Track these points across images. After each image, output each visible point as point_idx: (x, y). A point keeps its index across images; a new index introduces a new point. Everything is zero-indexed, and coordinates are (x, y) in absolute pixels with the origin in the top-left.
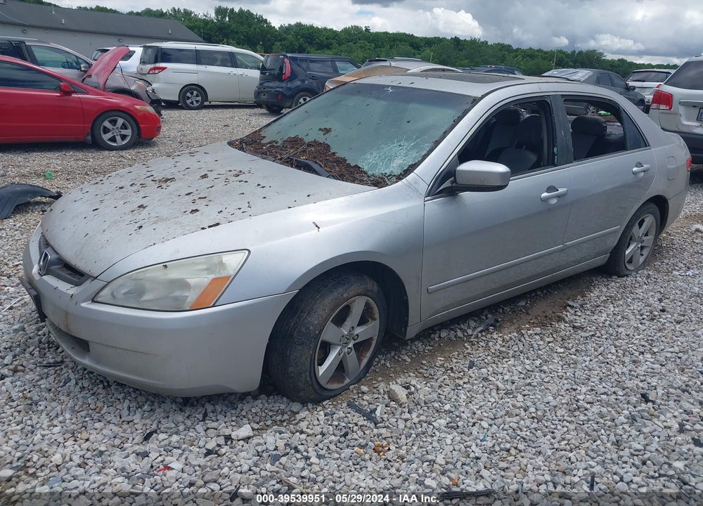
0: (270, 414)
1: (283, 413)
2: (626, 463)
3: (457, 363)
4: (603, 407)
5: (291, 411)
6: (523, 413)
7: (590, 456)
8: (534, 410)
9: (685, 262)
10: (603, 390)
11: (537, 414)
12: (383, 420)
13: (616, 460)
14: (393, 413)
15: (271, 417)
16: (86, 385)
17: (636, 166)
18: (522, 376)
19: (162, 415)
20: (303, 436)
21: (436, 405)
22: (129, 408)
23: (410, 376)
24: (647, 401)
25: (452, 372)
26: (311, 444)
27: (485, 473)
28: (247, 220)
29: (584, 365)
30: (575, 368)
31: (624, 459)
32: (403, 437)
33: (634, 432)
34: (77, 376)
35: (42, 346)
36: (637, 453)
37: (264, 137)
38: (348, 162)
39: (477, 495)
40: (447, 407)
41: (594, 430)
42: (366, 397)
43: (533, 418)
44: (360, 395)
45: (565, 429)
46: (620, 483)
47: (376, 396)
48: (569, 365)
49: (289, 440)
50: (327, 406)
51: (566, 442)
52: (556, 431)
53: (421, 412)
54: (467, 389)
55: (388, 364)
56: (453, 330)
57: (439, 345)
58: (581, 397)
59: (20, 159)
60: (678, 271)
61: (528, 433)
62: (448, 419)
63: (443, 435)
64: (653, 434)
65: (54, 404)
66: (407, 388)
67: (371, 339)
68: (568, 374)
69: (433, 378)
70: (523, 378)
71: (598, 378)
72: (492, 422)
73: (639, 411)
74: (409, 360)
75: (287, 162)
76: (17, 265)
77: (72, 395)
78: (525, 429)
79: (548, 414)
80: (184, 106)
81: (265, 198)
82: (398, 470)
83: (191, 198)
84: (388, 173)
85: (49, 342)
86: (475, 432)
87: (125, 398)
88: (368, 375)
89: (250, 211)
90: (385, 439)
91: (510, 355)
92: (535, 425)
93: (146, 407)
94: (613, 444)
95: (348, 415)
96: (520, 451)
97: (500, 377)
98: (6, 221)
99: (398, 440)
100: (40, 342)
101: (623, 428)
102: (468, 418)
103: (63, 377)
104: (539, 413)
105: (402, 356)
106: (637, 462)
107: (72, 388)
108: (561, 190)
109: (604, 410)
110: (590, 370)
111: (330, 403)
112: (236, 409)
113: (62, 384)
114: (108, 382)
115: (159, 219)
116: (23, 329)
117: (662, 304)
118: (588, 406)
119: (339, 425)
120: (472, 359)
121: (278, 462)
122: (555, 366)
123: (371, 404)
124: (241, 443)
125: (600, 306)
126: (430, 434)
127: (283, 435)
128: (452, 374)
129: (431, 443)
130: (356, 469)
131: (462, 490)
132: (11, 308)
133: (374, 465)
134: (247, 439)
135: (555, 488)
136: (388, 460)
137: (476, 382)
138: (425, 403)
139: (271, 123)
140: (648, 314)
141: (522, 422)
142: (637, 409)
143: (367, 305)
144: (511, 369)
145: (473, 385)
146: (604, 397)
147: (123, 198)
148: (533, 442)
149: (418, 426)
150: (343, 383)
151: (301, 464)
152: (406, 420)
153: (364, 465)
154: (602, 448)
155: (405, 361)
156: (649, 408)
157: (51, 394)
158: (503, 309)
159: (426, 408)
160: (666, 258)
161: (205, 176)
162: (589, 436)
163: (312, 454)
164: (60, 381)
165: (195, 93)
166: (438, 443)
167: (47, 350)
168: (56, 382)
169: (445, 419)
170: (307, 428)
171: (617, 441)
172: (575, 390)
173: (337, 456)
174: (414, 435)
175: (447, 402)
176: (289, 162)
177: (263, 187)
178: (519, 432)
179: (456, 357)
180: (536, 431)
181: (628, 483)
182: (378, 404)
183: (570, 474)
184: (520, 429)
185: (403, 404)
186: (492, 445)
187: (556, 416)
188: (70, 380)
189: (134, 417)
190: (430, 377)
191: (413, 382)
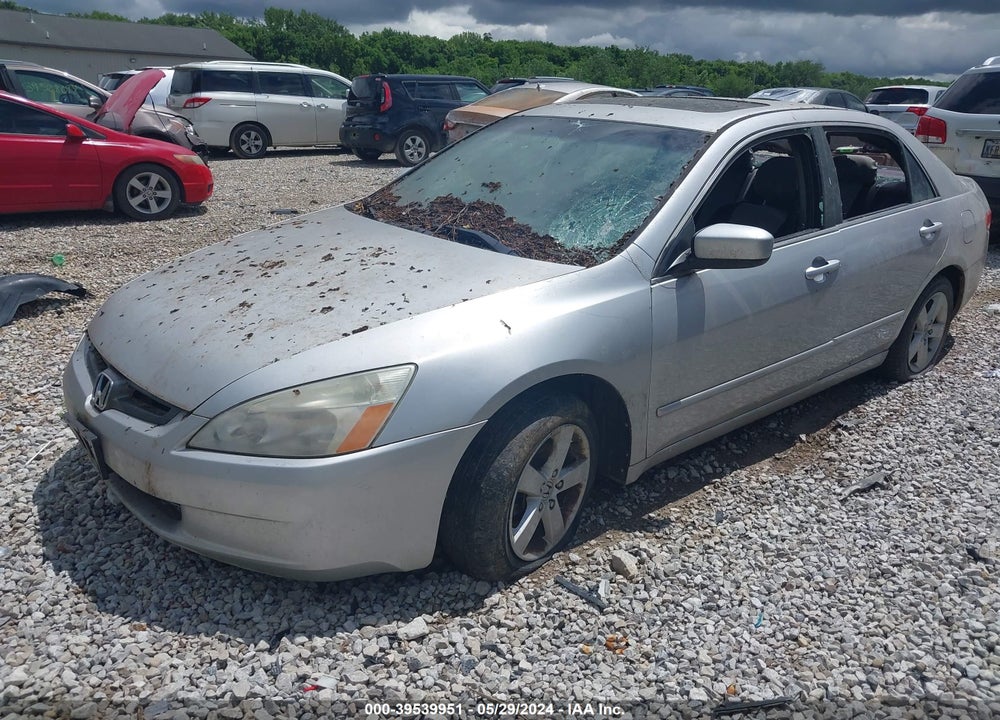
0: (447, 599)
1: (465, 599)
2: (964, 649)
3: (699, 514)
4: (917, 570)
5: (475, 594)
6: (806, 584)
7: (913, 642)
8: (822, 579)
9: (988, 359)
10: (913, 546)
11: (827, 584)
12: (610, 603)
13: (951, 647)
14: (621, 591)
15: (449, 604)
16: (172, 568)
17: (925, 225)
18: (794, 530)
19: (293, 608)
20: (503, 631)
21: (683, 577)
22: (242, 600)
23: (636, 537)
24: (977, 559)
25: (695, 528)
26: (517, 642)
27: (771, 673)
28: (406, 321)
29: (878, 511)
30: (866, 515)
31: (961, 644)
32: (644, 625)
33: (968, 605)
34: (156, 556)
35: (95, 512)
36: (977, 635)
37: (400, 197)
38: (534, 230)
39: (766, 706)
40: (698, 579)
41: (911, 605)
42: (579, 570)
43: (821, 590)
44: (570, 567)
45: (871, 604)
46: (964, 679)
47: (594, 567)
48: (856, 511)
49: (483, 637)
50: (525, 585)
51: (876, 623)
52: (857, 607)
53: (663, 588)
54: (722, 552)
55: (602, 521)
56: (682, 466)
57: (668, 489)
58: (884, 557)
59: (10, 237)
60: (980, 371)
61: (819, 612)
62: (704, 597)
63: (700, 620)
64: (995, 605)
65: (130, 599)
66: (636, 554)
67: (579, 486)
68: (859, 525)
69: (670, 539)
70: (797, 533)
71: (902, 528)
72: (766, 599)
73: (968, 574)
74: (630, 514)
75: (443, 233)
76: (35, 394)
77: (154, 584)
78: (814, 607)
79: (842, 583)
80: (237, 153)
81: (425, 287)
82: (645, 674)
83: (317, 290)
84: (596, 246)
85: (105, 506)
86: (745, 615)
87: (233, 586)
88: (576, 537)
89: (408, 307)
90: (619, 629)
91: (772, 500)
92: (826, 601)
93: (267, 598)
94: (941, 622)
95: (560, 597)
96: (813, 639)
97: (764, 532)
98: (6, 329)
99: (638, 631)
100: (92, 507)
101: (951, 600)
102: (731, 593)
103: (136, 557)
104: (829, 582)
105: (619, 509)
106: (981, 649)
107: (152, 573)
108: (831, 263)
109: (920, 575)
110: (887, 517)
111: (529, 580)
112: (396, 594)
113: (136, 568)
114: (202, 562)
115: (275, 324)
116: (64, 489)
117: (969, 419)
118: (895, 570)
119: (549, 612)
120: (719, 508)
121: (473, 671)
122: (837, 513)
123: (589, 579)
124: (414, 644)
125: (882, 425)
126: (681, 619)
127: (473, 630)
128: (695, 532)
129: (686, 633)
130: (585, 676)
131: (743, 699)
132: (38, 458)
133: (610, 669)
134: (420, 639)
135: (874, 691)
136: (628, 660)
137: (731, 541)
138: (665, 574)
139: (404, 176)
140: (952, 434)
141: (808, 597)
142: (965, 571)
143: (575, 437)
144: (777, 520)
145: (728, 546)
146: (915, 555)
147: (212, 292)
148: (829, 625)
149: (663, 608)
150: (543, 550)
151: (507, 672)
152: (644, 601)
153: (595, 670)
154: (928, 630)
155: (624, 514)
156: (983, 570)
157: (123, 584)
158: (748, 434)
159: (669, 582)
160: (959, 352)
161: (328, 258)
162: (906, 613)
163: (519, 656)
164: (132, 565)
165: (253, 134)
166: (695, 631)
167: (103, 518)
168: (127, 565)
169: (700, 597)
170: (506, 618)
171: (947, 619)
172: (872, 547)
173: (555, 658)
174: (659, 623)
175: (696, 572)
176: (446, 233)
177: (419, 271)
178: (806, 612)
179: (696, 506)
180: (829, 609)
181: (974, 679)
182: (598, 579)
183: (890, 670)
184: (807, 606)
185: (633, 577)
186: (772, 632)
187: (854, 586)
188: (147, 561)
189: (253, 613)
190: (665, 537)
191: (643, 545)
